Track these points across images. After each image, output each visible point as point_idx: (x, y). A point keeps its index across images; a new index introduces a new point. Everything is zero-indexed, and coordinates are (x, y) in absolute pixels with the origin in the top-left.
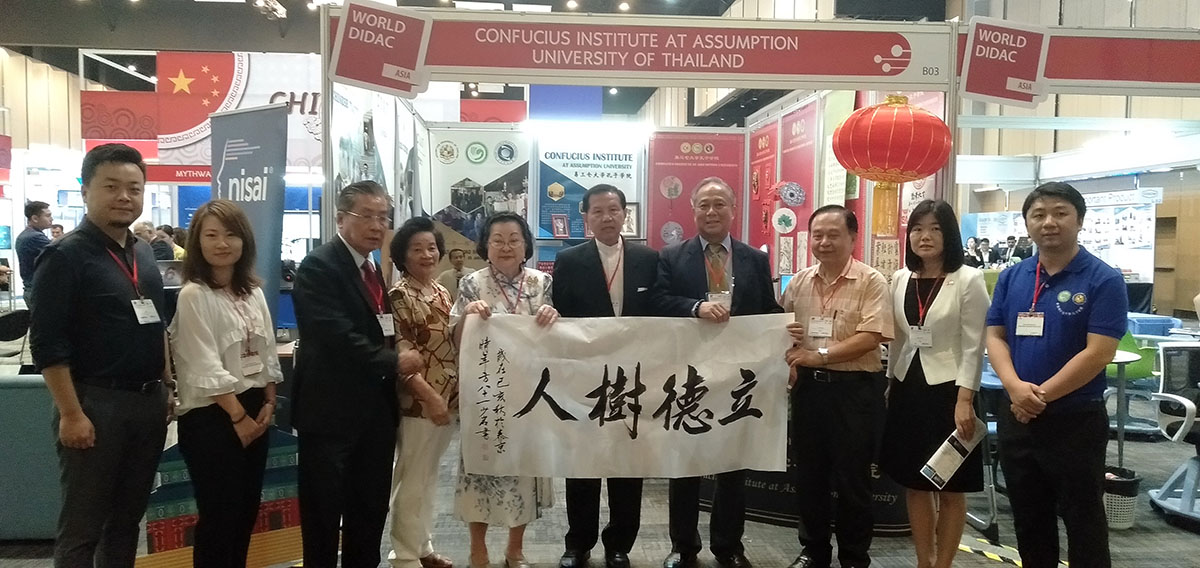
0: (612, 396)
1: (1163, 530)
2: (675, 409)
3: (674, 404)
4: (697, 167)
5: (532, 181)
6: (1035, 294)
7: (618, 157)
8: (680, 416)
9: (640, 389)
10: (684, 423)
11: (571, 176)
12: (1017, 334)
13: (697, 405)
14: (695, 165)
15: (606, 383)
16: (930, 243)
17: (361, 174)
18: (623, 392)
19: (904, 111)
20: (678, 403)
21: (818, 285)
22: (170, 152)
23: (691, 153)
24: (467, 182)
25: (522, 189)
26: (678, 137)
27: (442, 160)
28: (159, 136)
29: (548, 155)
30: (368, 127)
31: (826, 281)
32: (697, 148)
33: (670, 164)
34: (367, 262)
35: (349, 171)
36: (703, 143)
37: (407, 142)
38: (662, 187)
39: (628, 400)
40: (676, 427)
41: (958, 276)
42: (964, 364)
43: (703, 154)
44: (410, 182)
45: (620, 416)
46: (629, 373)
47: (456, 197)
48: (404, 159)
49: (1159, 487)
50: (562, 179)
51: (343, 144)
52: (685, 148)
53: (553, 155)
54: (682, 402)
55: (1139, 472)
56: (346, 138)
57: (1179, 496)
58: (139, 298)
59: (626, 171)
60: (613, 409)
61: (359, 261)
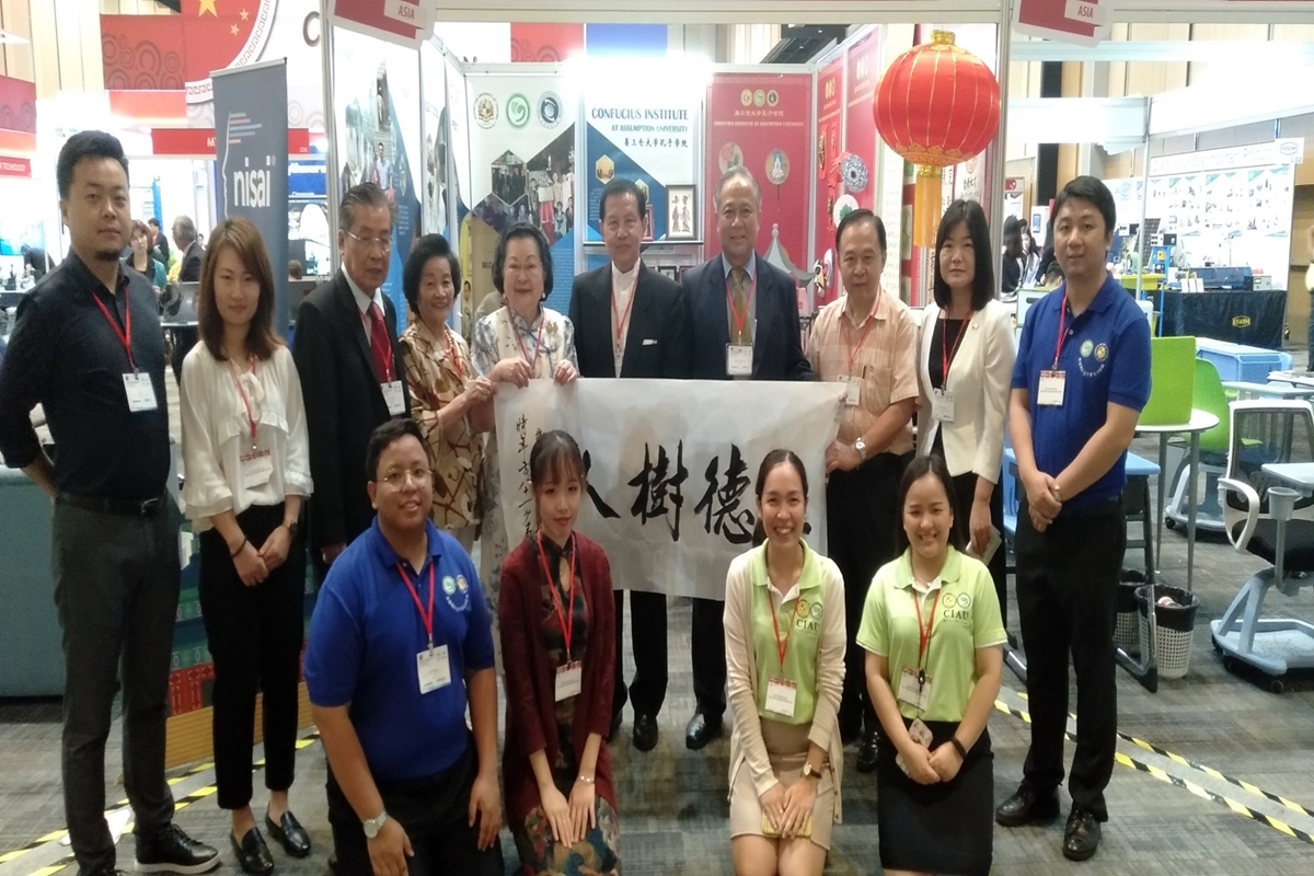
0: (655, 482)
1: (1219, 679)
2: (717, 506)
3: (715, 497)
4: (759, 127)
5: (578, 155)
6: (1059, 344)
7: (671, 114)
8: (721, 513)
9: (682, 473)
10: (725, 527)
11: (620, 145)
12: (1039, 402)
13: (737, 502)
14: (756, 124)
15: (648, 465)
16: (961, 267)
17: (376, 159)
18: (665, 479)
19: (945, 57)
20: (719, 495)
21: (846, 329)
22: (199, 108)
23: (753, 107)
24: (508, 156)
25: (567, 167)
26: (738, 81)
27: (481, 122)
28: (187, 84)
29: (596, 113)
30: (382, 85)
31: (854, 323)
32: (759, 98)
33: (729, 123)
34: (372, 303)
35: (359, 157)
36: (766, 88)
37: (435, 102)
38: (721, 160)
39: (671, 489)
40: (717, 531)
41: (984, 317)
42: (984, 442)
43: (766, 107)
44: (443, 162)
45: (662, 510)
46: (672, 455)
47: (498, 181)
48: (432, 129)
49: (1220, 616)
50: (611, 150)
51: (352, 118)
52: (746, 97)
53: (602, 113)
54: (723, 494)
55: (1198, 593)
56: (354, 107)
57: (1237, 629)
58: (132, 372)
59: (681, 136)
60: (654, 499)
61: (363, 304)
